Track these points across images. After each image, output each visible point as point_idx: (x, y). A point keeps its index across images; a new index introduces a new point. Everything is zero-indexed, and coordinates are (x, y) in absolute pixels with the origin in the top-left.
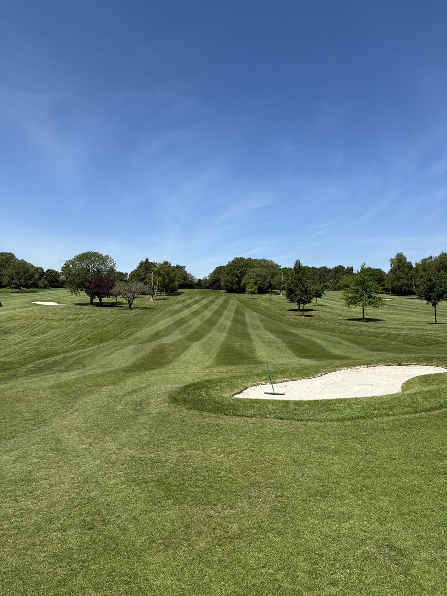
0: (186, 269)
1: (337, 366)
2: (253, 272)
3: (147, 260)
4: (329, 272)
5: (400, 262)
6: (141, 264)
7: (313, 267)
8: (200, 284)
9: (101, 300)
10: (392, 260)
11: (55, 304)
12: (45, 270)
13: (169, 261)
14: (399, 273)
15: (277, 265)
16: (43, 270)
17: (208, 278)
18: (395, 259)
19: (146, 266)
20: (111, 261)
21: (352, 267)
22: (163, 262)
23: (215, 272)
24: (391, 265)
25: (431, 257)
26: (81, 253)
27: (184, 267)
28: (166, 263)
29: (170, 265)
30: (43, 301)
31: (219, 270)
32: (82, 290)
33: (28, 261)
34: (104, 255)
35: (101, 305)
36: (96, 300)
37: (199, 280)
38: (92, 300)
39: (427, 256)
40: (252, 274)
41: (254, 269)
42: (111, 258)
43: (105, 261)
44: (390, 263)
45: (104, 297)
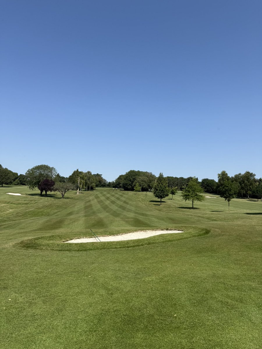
0: (102, 176)
1: (136, 230)
2: (140, 179)
3: (77, 170)
4: (184, 180)
5: (223, 176)
6: (75, 172)
7: (176, 177)
8: (110, 185)
9: (46, 193)
10: (219, 175)
11: (20, 195)
12: (19, 175)
13: (91, 171)
14: (222, 182)
15: (154, 175)
16: (17, 175)
17: (114, 182)
18: (221, 174)
19: (77, 173)
20: (55, 170)
21: (197, 178)
22: (87, 172)
23: (119, 178)
24: (218, 177)
25: (240, 174)
26: (37, 165)
27: (101, 175)
28: (89, 172)
29: (91, 173)
30: (13, 193)
31: (121, 177)
32: (36, 187)
33: (9, 169)
34: (51, 167)
35: (46, 195)
36: (44, 193)
37: (110, 182)
38: (41, 193)
39: (237, 173)
40: (139, 180)
41: (140, 177)
42: (55, 169)
43: (51, 170)
44: (218, 176)
45: (48, 191)
